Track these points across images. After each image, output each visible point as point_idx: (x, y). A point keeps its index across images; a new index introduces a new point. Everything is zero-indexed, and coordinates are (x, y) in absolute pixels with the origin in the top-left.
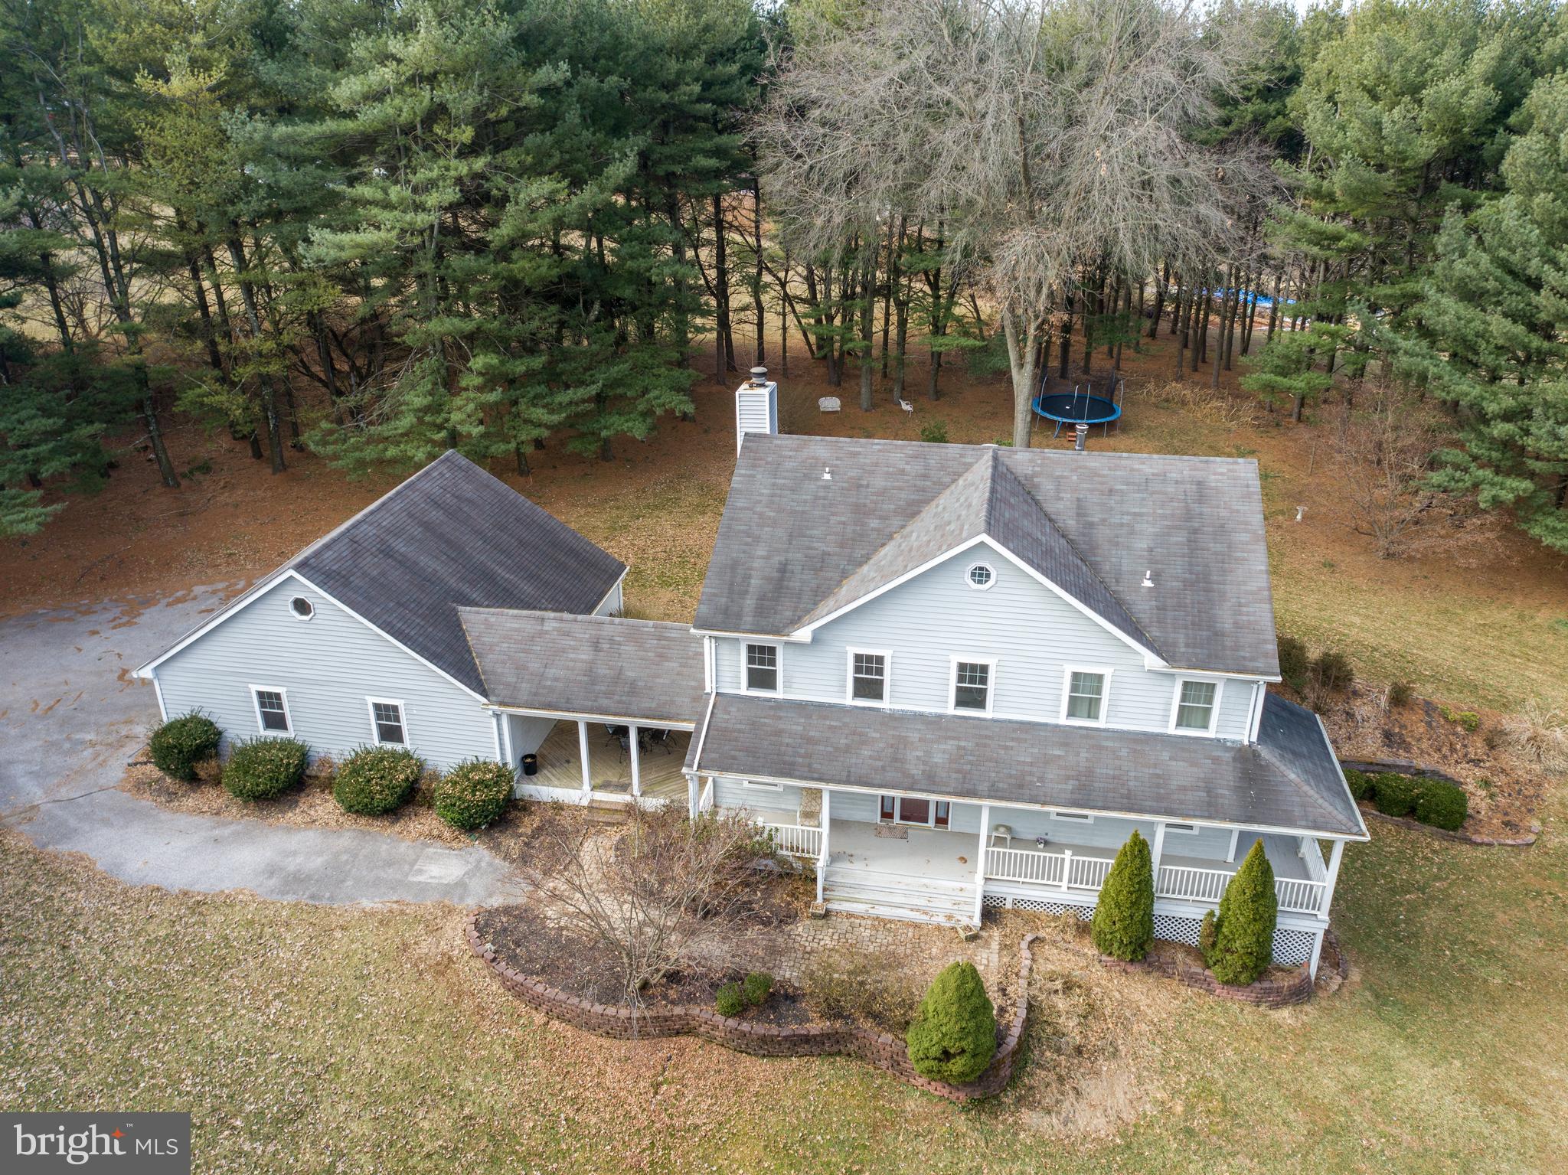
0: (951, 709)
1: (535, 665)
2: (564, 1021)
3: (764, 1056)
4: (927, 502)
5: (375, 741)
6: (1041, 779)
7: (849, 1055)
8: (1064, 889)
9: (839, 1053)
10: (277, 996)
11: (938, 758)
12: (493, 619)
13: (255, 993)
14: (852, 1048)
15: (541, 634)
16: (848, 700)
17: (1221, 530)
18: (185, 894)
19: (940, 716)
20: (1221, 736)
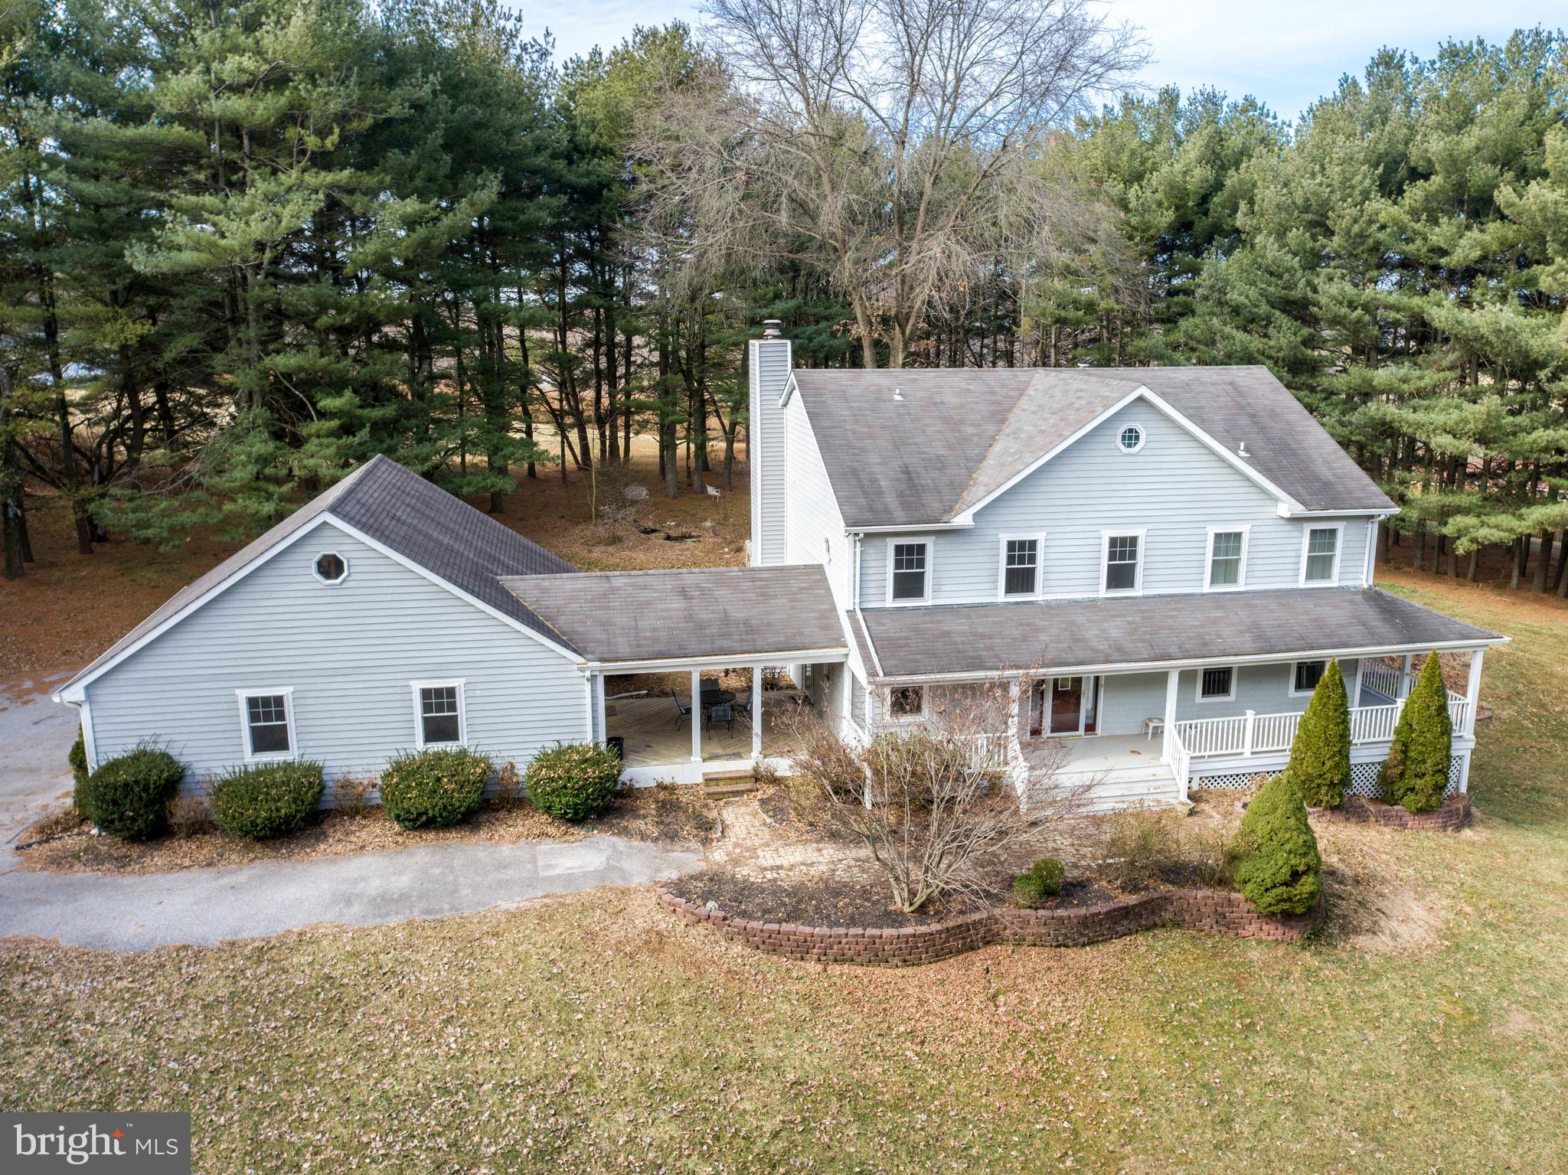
0: (1103, 592)
1: (621, 620)
2: (844, 961)
3: (1084, 945)
4: (1010, 410)
5: (419, 745)
6: (1219, 636)
7: (1164, 926)
8: (1247, 754)
9: (1155, 925)
10: (448, 1021)
11: (1114, 633)
12: (546, 583)
13: (411, 1026)
14: (1167, 916)
15: (614, 591)
16: (1001, 597)
17: (1273, 414)
18: (233, 944)
19: (1094, 600)
20: (1343, 584)
